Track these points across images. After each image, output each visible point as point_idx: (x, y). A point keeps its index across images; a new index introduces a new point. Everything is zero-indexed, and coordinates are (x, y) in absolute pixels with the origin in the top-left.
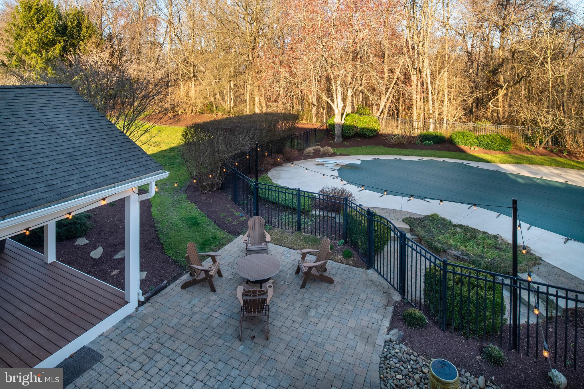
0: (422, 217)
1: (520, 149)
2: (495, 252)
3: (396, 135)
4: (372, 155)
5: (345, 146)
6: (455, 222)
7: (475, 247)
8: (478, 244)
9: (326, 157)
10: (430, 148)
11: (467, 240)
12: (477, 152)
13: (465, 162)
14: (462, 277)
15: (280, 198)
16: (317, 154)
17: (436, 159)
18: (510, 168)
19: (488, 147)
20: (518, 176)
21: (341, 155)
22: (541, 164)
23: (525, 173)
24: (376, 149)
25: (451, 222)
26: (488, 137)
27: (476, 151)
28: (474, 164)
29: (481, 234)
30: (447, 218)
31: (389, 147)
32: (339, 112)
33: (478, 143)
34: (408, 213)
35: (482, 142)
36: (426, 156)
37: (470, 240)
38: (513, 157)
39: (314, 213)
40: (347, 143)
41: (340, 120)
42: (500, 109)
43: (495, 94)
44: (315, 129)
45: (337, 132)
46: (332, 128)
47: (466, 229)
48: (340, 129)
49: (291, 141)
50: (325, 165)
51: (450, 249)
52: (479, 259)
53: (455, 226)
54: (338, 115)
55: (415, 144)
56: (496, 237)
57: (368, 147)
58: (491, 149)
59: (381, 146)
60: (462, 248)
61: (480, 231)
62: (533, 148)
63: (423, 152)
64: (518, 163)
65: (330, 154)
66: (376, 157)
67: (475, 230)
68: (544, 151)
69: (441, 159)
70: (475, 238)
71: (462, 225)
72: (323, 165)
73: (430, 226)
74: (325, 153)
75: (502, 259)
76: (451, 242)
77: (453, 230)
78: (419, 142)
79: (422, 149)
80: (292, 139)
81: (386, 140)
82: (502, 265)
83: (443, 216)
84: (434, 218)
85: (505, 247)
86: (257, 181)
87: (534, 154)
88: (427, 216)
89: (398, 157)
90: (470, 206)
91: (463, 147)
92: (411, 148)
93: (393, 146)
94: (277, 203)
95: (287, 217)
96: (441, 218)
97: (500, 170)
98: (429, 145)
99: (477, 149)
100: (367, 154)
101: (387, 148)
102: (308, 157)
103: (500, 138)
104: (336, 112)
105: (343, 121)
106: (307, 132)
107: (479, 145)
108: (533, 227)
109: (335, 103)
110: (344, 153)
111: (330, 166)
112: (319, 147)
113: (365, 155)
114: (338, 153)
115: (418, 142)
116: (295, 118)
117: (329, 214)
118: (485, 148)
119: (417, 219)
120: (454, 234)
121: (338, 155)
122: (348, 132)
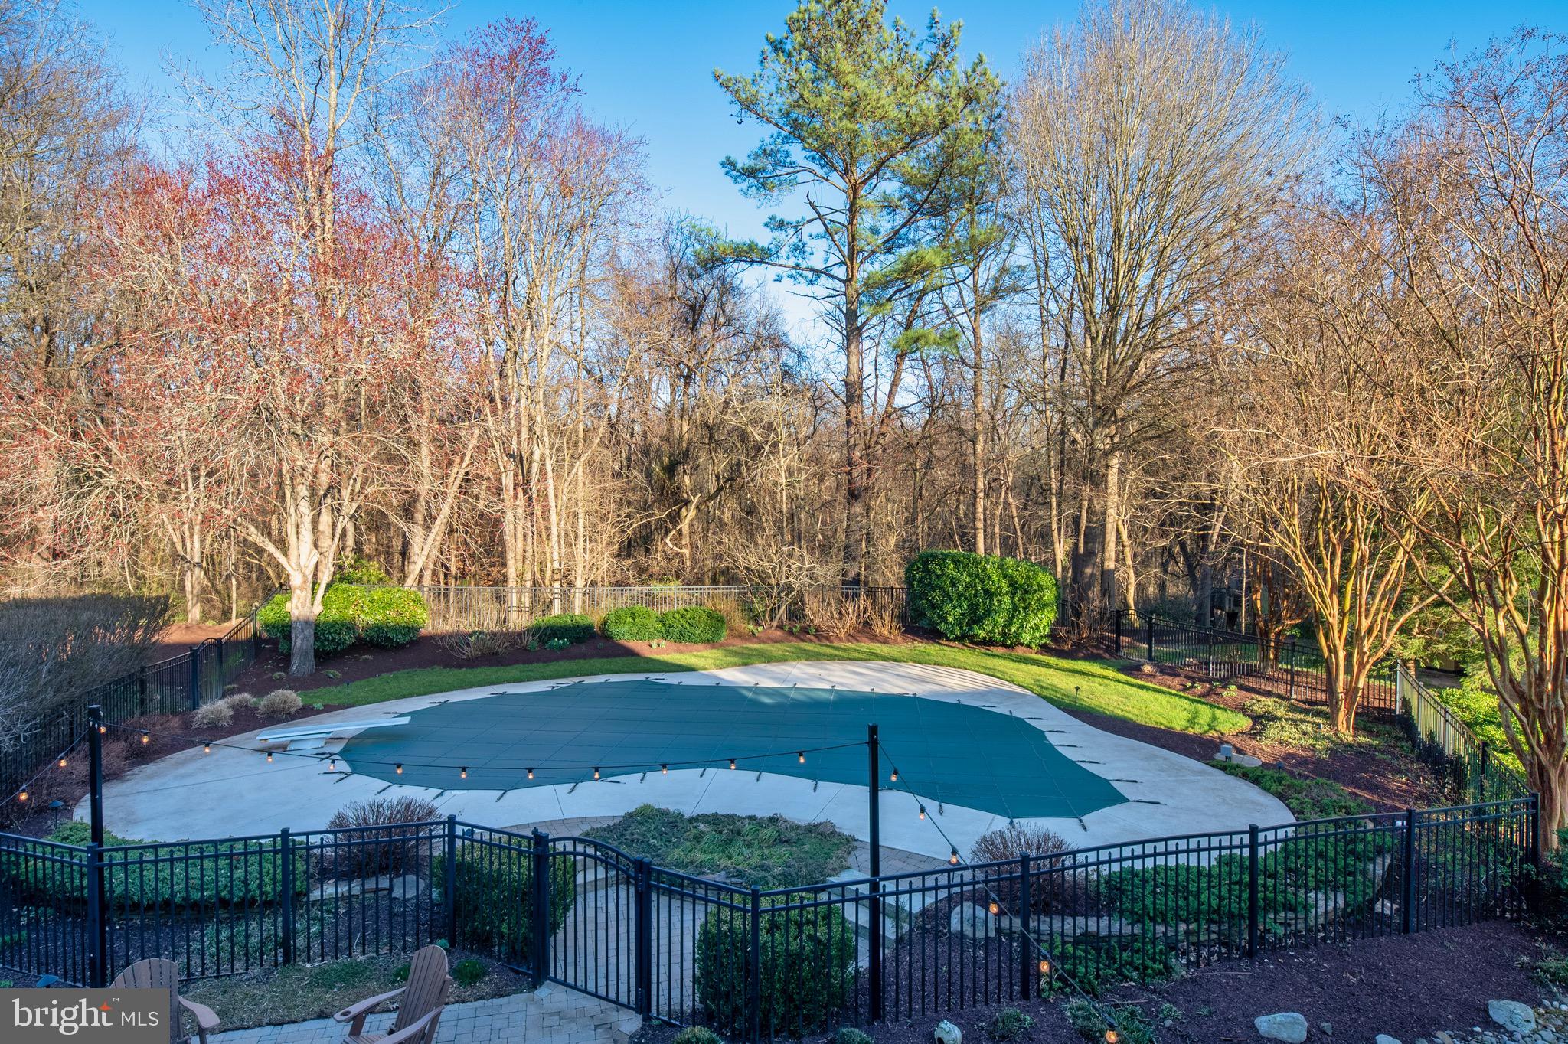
0: (617, 821)
1: (741, 636)
2: (783, 850)
3: (474, 632)
4: (425, 694)
5: (330, 682)
6: (688, 813)
7: (746, 852)
8: (749, 845)
9: (279, 722)
10: (563, 655)
11: (728, 843)
12: (666, 652)
13: (652, 677)
14: (773, 916)
15: (178, 883)
16: (245, 720)
17: (588, 680)
18: (735, 676)
19: (683, 637)
20: (756, 689)
21: (328, 709)
22: (783, 660)
23: (766, 683)
24: (424, 676)
25: (680, 815)
26: (683, 616)
27: (662, 650)
28: (671, 679)
29: (746, 822)
30: (671, 809)
31: (460, 667)
32: (305, 582)
33: (663, 630)
34: (583, 820)
35: (671, 626)
36: (564, 676)
37: (731, 840)
38: (734, 653)
39: (315, 895)
40: (332, 673)
41: (308, 605)
42: (686, 551)
43: (675, 518)
44: (219, 640)
45: (298, 644)
46: (283, 631)
47: (714, 820)
48: (309, 632)
49: (142, 691)
50: (292, 747)
51: (703, 873)
52: (763, 874)
53: (691, 820)
54: (302, 589)
55: (526, 650)
56: (773, 820)
57: (398, 674)
58: (690, 640)
59: (437, 669)
60: (725, 862)
61: (740, 818)
62: (760, 629)
63: (553, 667)
64: (746, 664)
65: (292, 710)
66: (441, 698)
67: (732, 819)
68: (779, 633)
69: (601, 679)
70: (739, 833)
71: (704, 815)
72: (283, 748)
73: (644, 835)
74: (275, 712)
75: (800, 860)
76: (700, 857)
77: (694, 831)
78: (535, 644)
79: (547, 660)
80: (142, 683)
81: (452, 648)
82: (804, 872)
83: (662, 807)
84: (644, 816)
85: (793, 834)
86: (101, 844)
87: (763, 642)
88: (629, 816)
89: (499, 689)
90: (700, 770)
91: (633, 644)
92: (517, 662)
93: (472, 663)
94: (167, 904)
95: (225, 934)
96: (659, 810)
97: (723, 684)
98: (561, 648)
99: (663, 643)
100: (410, 695)
101: (456, 671)
102: (213, 732)
103: (704, 616)
104: (296, 580)
105: (318, 608)
106: (194, 654)
107: (666, 635)
108: (820, 783)
109: (293, 552)
110: (336, 702)
111: (308, 746)
112: (246, 695)
113: (404, 697)
114: (319, 706)
115: (532, 643)
116: (158, 609)
117: (370, 884)
118: (678, 641)
119: (609, 829)
120: (698, 838)
121: (319, 712)
122: (333, 639)
